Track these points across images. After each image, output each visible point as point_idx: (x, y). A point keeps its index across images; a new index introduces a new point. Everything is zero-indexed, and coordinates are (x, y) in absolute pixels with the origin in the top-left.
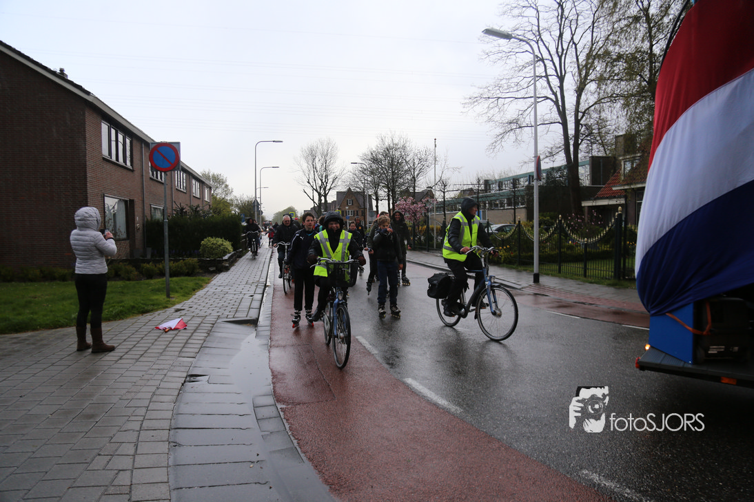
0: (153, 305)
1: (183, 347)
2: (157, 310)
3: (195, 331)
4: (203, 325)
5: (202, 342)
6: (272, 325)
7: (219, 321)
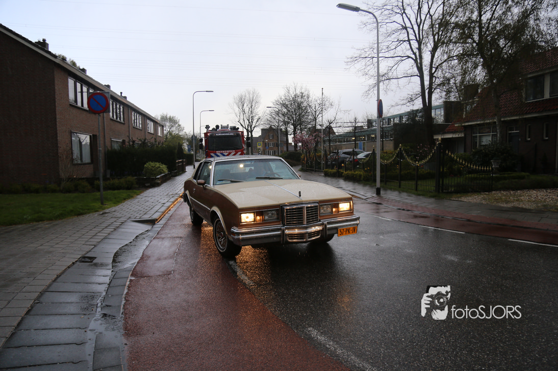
0: (88, 209)
1: (91, 238)
2: (89, 213)
3: (106, 227)
4: (114, 223)
5: (107, 234)
6: (166, 224)
7: (128, 221)
